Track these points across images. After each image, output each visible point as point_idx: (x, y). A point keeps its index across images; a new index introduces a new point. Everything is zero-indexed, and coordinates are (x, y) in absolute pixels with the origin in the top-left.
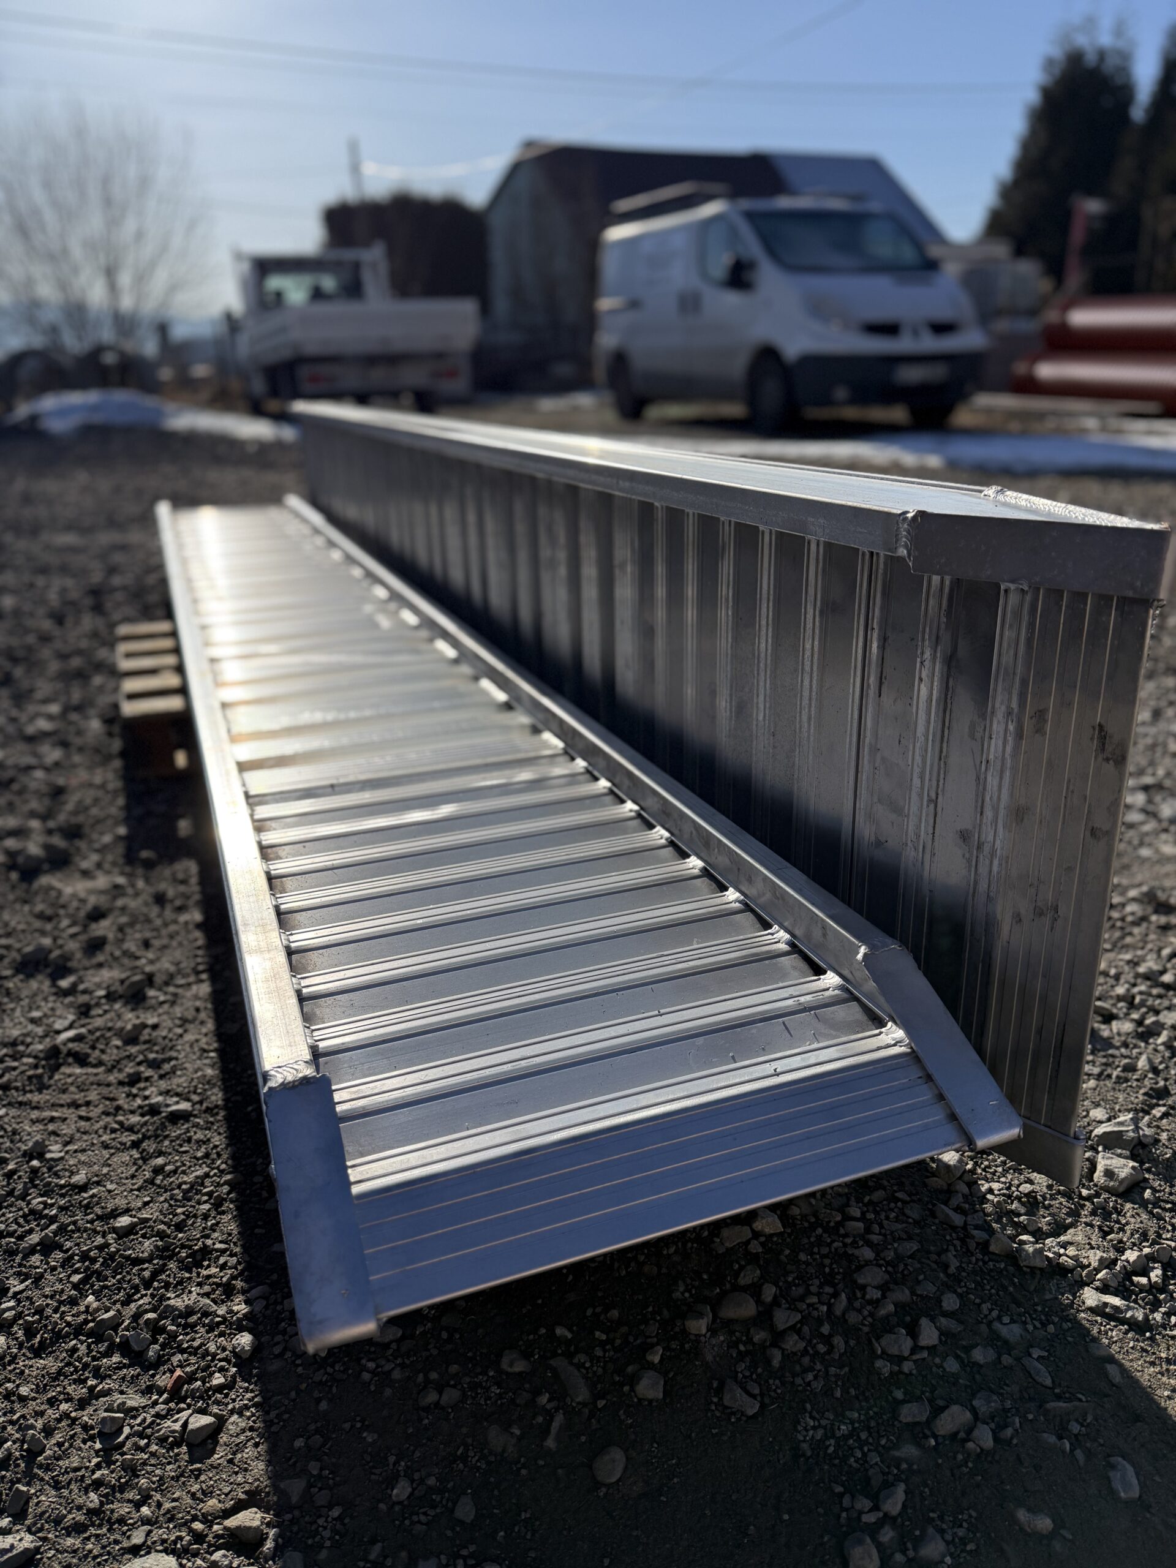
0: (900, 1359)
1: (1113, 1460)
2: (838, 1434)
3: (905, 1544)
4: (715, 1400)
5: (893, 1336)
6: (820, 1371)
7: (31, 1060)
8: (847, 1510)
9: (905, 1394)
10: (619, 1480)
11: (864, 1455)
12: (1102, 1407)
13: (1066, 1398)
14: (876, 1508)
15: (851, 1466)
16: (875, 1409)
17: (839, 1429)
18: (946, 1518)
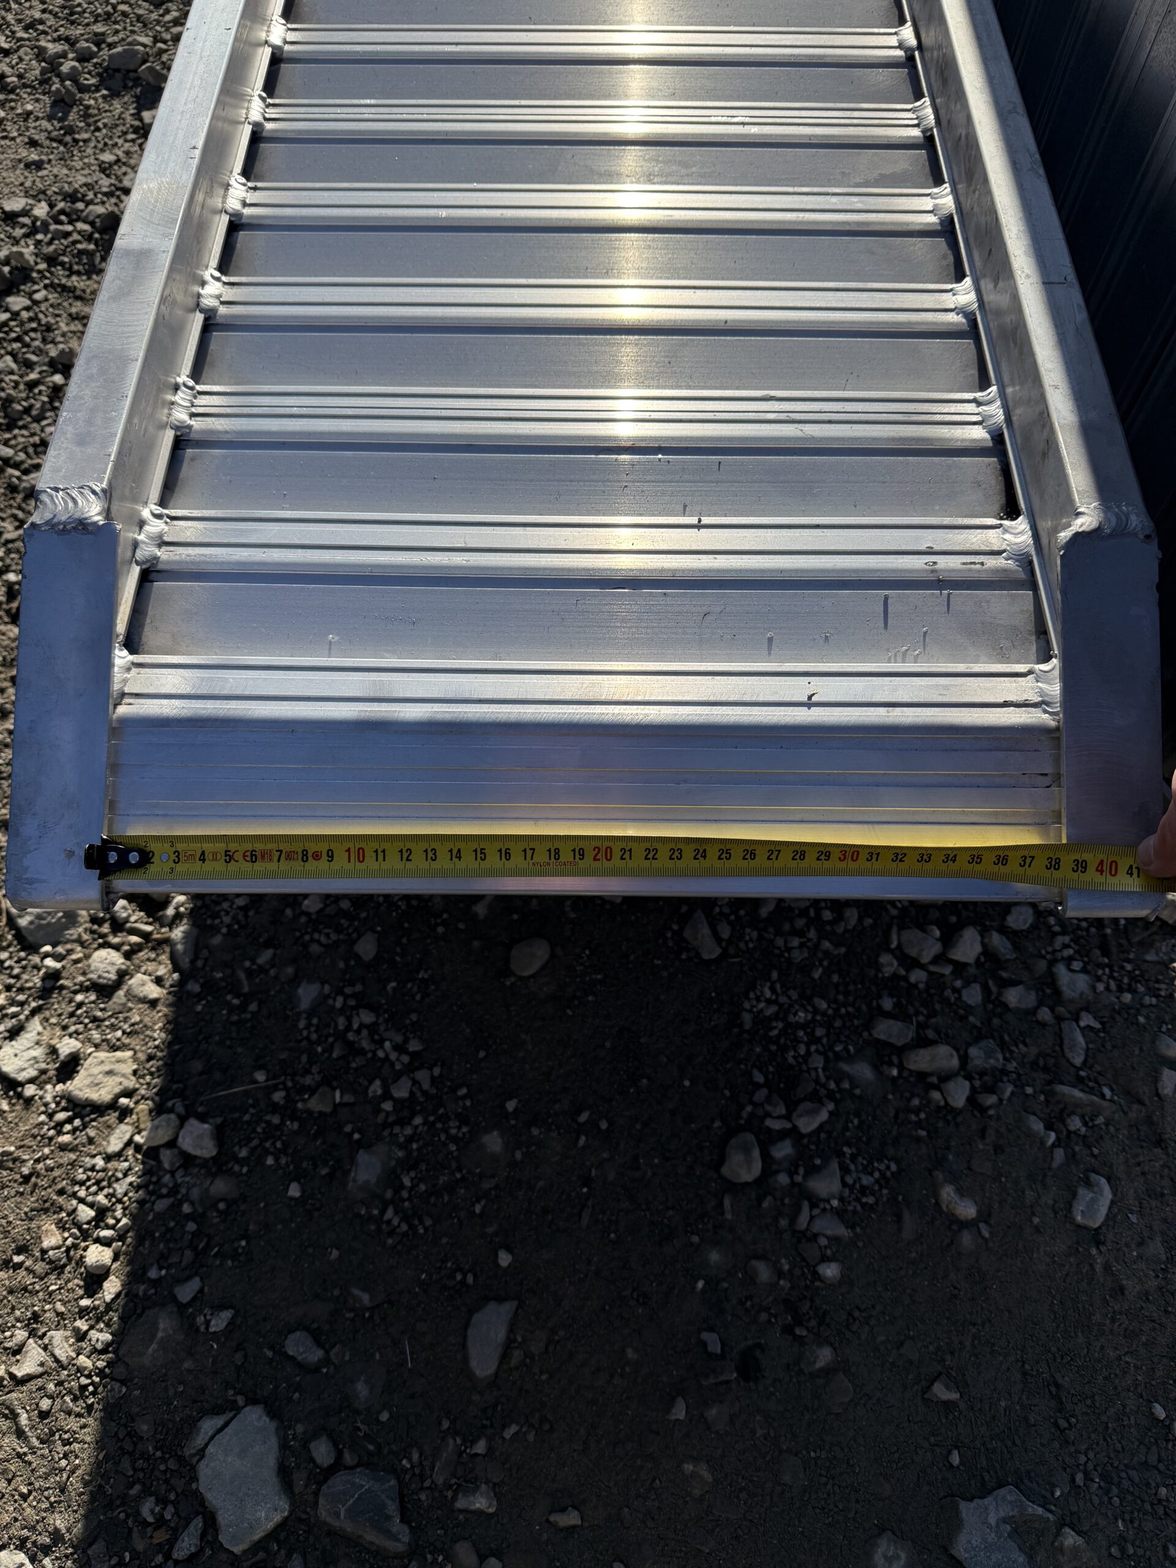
0: (910, 963)
1: (1094, 1177)
2: (792, 1019)
3: (797, 1167)
4: (675, 927)
5: (920, 934)
6: (810, 940)
7: (87, 227)
8: (755, 1104)
9: (895, 1005)
10: (533, 976)
11: (808, 1053)
12: (1125, 1113)
13: (1087, 1086)
14: (788, 1117)
15: (786, 1059)
16: (850, 1009)
17: (795, 1014)
18: (860, 1159)
